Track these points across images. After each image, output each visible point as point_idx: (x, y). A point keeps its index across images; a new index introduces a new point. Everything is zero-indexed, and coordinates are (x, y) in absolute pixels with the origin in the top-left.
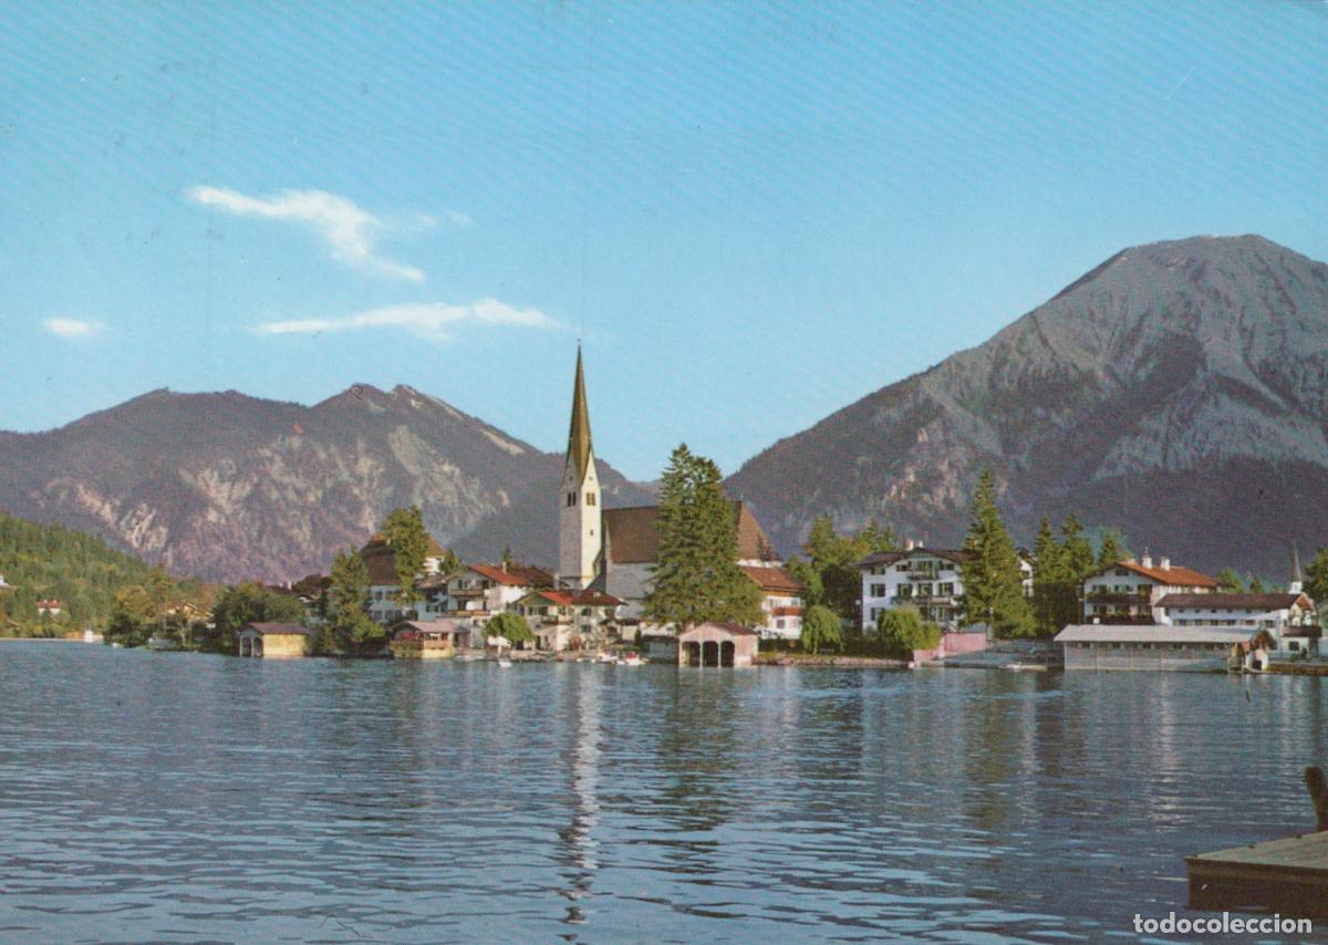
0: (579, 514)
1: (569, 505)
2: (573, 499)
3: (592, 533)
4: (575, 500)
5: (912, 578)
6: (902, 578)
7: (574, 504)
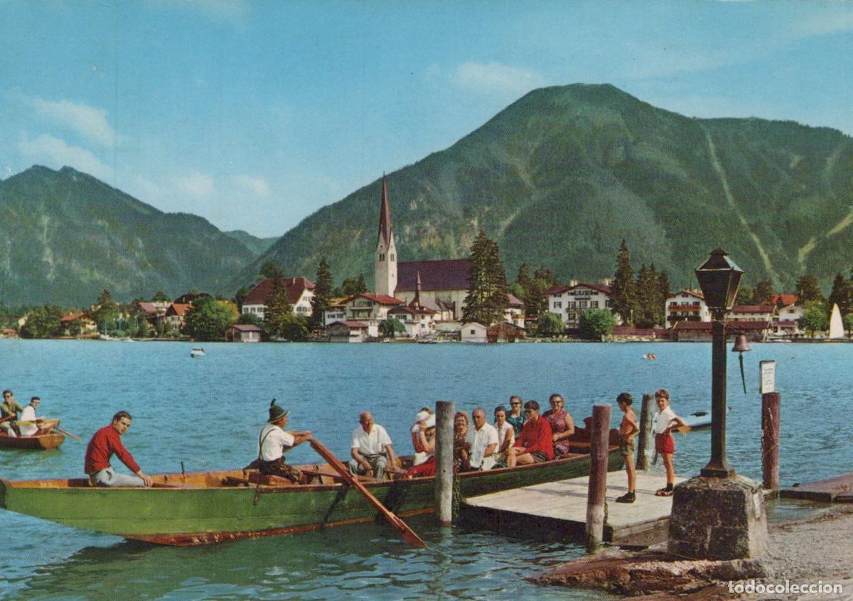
0: (387, 265)
1: (380, 260)
2: (383, 257)
3: (393, 276)
4: (384, 257)
5: (576, 299)
6: (572, 298)
7: (383, 260)
